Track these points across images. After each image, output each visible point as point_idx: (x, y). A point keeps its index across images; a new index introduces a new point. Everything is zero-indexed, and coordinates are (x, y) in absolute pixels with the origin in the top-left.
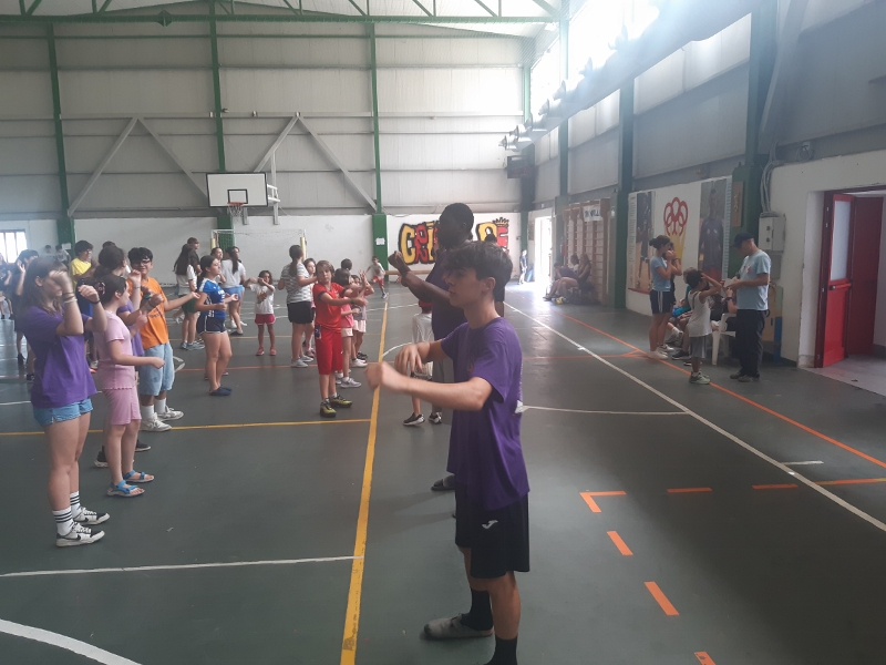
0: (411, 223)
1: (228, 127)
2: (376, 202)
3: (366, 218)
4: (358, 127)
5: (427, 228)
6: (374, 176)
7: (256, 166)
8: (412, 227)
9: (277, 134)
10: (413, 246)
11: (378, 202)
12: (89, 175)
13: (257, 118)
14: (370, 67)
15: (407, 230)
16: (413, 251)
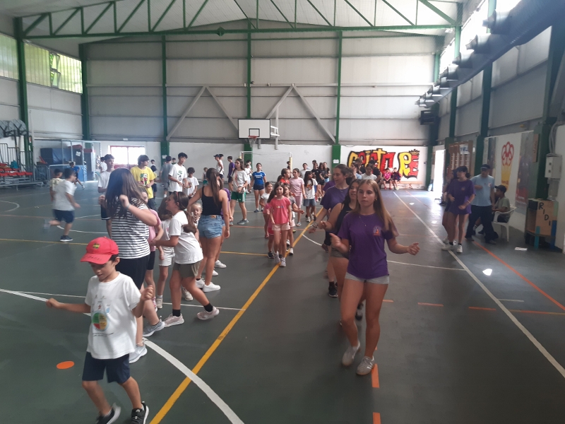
0: (356, 151)
1: (254, 92)
2: (335, 137)
3: (329, 147)
4: (328, 92)
5: (366, 154)
6: (336, 122)
7: (267, 115)
8: (357, 153)
9: (280, 97)
13: (270, 87)
14: (338, 56)
15: (353, 155)
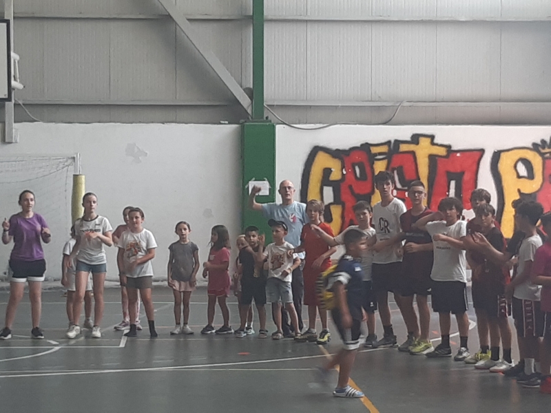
0: (334, 145)
2: (250, 93)
3: (226, 130)
5: (372, 158)
8: (336, 154)
10: (337, 200)
11: (255, 93)
15: (322, 161)
16: (336, 212)
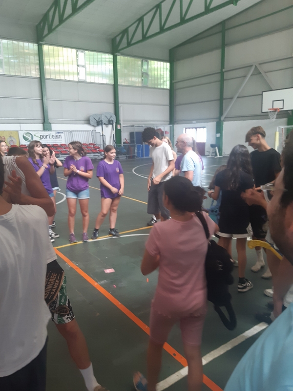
12: (232, 98)
